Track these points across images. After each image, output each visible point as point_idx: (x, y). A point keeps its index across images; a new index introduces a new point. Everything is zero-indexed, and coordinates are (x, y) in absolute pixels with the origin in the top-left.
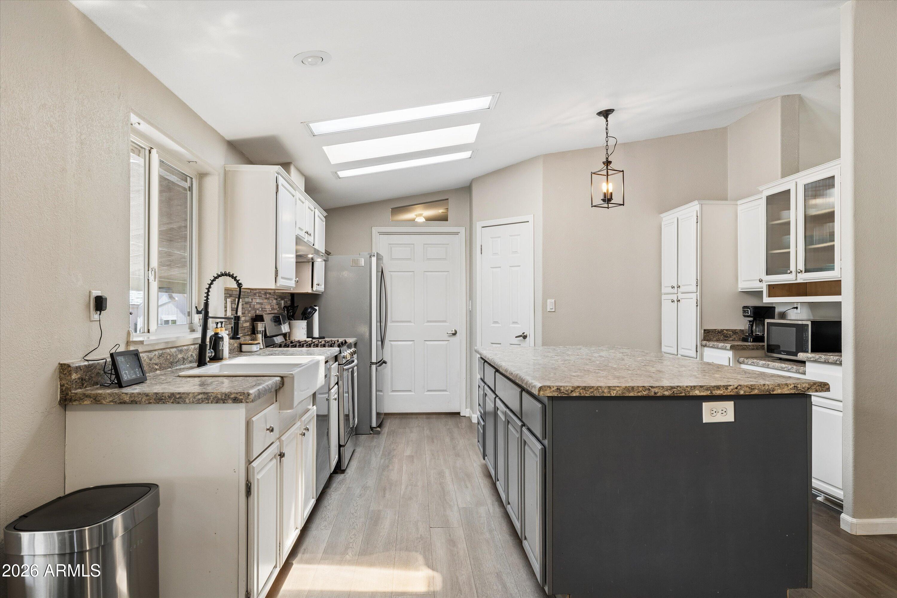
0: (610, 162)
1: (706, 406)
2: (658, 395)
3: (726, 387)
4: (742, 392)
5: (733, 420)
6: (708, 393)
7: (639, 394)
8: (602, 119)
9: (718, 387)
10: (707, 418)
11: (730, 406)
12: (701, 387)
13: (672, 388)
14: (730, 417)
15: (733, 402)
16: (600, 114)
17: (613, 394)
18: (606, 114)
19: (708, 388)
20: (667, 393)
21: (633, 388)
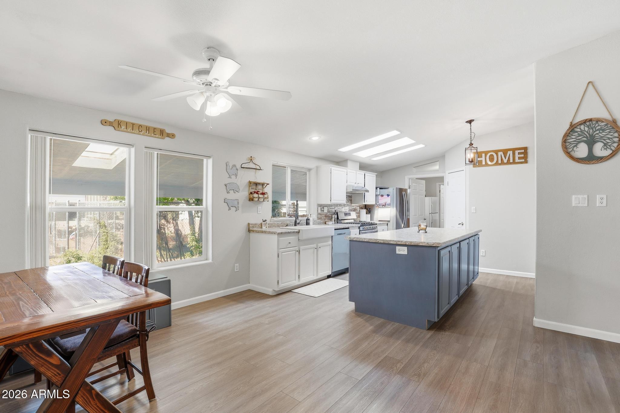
0: (472, 144)
1: (397, 248)
2: (379, 242)
3: (402, 241)
4: (407, 244)
5: (407, 254)
6: (395, 243)
7: (373, 241)
8: (469, 124)
9: (399, 241)
10: (398, 252)
11: (406, 248)
12: (393, 240)
13: (383, 240)
14: (406, 252)
15: (407, 247)
16: (467, 122)
17: (365, 241)
18: (470, 122)
19: (396, 241)
20: (382, 242)
21: (371, 239)
